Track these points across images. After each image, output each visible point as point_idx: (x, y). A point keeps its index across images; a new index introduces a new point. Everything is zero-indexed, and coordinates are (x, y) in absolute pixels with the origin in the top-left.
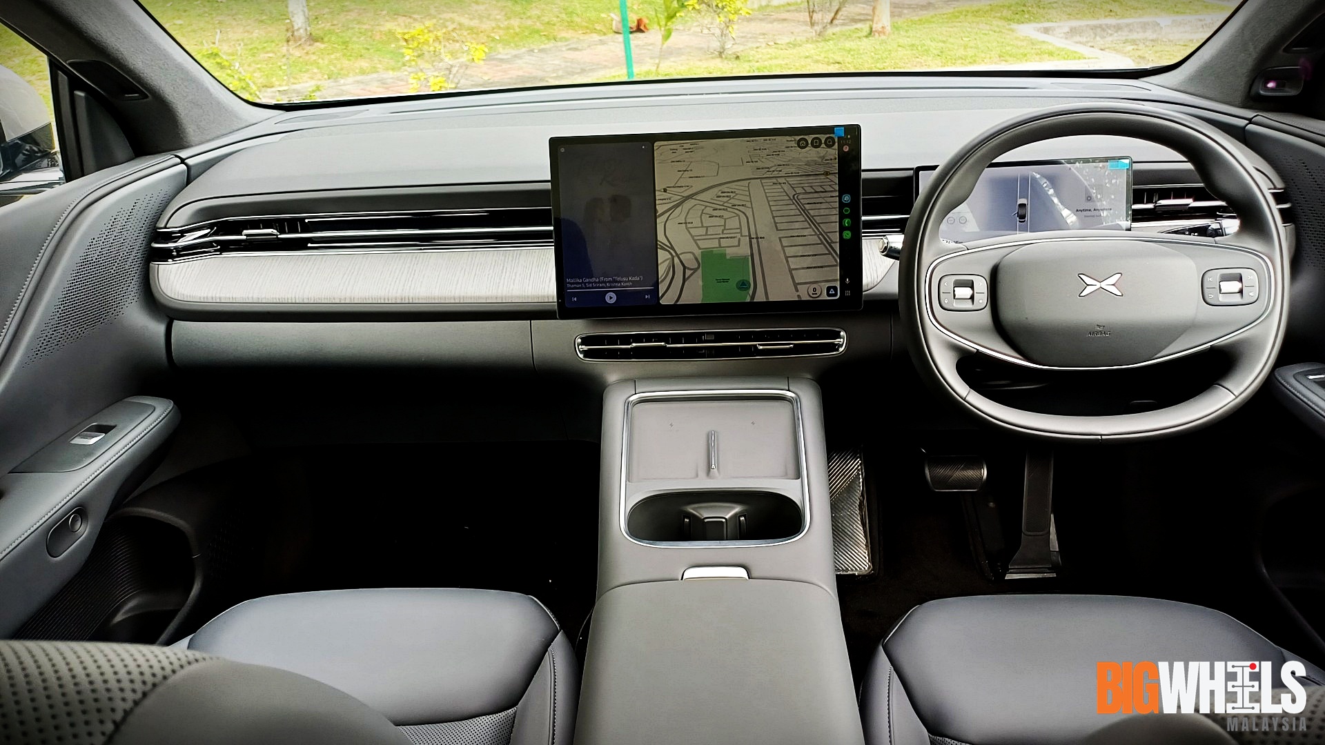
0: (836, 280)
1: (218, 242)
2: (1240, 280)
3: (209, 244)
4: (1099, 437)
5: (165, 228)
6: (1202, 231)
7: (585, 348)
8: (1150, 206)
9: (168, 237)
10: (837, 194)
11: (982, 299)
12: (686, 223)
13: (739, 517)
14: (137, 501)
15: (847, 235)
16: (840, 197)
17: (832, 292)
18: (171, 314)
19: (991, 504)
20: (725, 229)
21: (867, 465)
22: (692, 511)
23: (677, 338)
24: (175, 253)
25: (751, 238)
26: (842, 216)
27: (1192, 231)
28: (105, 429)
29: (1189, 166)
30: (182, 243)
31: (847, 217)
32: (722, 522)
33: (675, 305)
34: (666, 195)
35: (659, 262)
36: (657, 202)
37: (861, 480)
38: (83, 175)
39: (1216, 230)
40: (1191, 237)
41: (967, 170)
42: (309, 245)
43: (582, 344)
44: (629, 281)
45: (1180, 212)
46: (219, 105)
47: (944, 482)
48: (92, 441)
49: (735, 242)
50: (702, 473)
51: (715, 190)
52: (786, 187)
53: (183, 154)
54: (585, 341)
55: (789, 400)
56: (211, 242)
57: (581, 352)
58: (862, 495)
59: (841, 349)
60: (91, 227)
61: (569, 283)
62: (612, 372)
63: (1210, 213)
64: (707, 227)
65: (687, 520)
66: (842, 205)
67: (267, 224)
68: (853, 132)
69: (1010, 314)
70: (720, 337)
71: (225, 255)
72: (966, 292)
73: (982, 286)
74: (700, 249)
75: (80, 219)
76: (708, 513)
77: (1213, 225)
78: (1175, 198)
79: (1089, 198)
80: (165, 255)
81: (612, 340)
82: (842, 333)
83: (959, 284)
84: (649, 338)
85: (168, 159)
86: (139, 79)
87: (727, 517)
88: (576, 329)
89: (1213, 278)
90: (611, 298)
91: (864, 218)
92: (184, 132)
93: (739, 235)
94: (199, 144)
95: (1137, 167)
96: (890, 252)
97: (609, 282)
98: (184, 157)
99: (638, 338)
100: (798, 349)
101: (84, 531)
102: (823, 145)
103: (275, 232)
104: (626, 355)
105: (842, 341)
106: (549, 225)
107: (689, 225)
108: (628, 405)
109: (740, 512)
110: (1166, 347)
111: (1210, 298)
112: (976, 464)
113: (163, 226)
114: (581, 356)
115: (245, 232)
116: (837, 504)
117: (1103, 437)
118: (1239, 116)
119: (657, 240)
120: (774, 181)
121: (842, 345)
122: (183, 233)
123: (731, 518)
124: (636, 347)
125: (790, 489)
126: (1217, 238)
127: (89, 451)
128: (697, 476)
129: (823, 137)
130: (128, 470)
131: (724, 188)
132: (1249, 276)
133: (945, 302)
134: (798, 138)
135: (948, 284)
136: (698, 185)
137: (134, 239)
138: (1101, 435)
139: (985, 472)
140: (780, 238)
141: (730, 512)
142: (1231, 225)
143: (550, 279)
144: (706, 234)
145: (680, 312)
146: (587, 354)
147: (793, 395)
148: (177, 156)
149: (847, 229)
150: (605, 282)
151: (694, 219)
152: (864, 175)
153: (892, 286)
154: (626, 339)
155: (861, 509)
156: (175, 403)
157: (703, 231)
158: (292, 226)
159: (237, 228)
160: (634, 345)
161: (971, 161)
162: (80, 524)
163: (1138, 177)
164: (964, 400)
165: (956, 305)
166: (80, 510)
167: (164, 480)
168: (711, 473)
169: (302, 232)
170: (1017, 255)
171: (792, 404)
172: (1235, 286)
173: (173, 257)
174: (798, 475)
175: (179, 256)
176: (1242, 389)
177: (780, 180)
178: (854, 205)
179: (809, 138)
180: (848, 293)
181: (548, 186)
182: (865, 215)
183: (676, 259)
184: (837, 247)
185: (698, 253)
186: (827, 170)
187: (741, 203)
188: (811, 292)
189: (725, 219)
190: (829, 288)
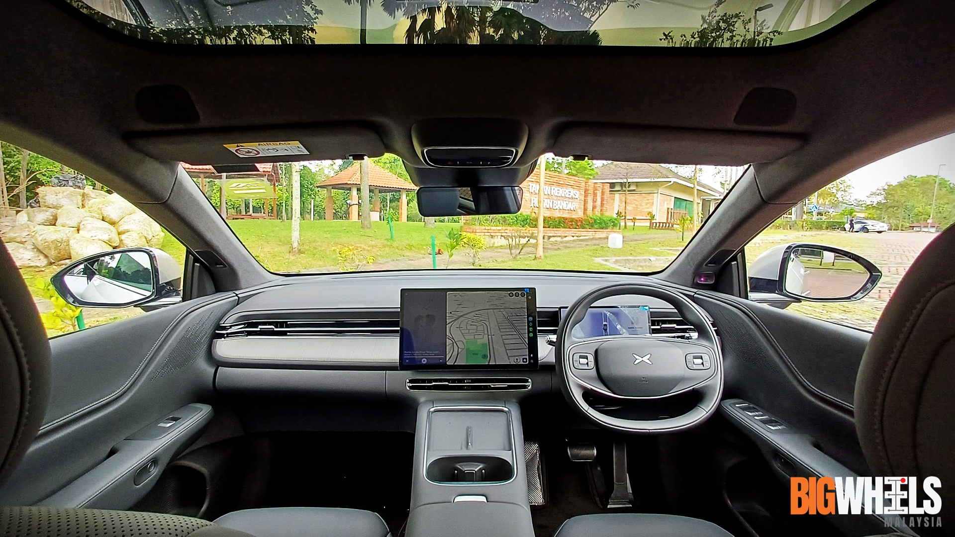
0: (526, 355)
1: (246, 331)
2: (702, 359)
3: (242, 332)
4: (648, 431)
5: (224, 323)
6: (683, 337)
7: (411, 385)
8: (659, 327)
9: (224, 328)
10: (526, 317)
11: (592, 364)
12: (459, 328)
13: (482, 470)
14: (184, 458)
15: (531, 335)
16: (528, 318)
17: (525, 360)
18: (218, 363)
19: (599, 469)
20: (477, 331)
21: (540, 446)
22: (459, 467)
23: (453, 381)
24: (226, 336)
25: (488, 335)
26: (529, 326)
27: (678, 337)
28: (175, 419)
29: (676, 311)
30: (229, 331)
31: (531, 327)
32: (473, 473)
33: (454, 365)
34: (451, 315)
35: (447, 344)
36: (447, 318)
37: (538, 455)
38: (191, 299)
39: (688, 337)
40: (678, 339)
41: (582, 307)
42: (288, 334)
43: (409, 383)
44: (433, 353)
45: (672, 330)
46: (257, 273)
47: (577, 457)
48: (169, 425)
49: (481, 337)
50: (464, 448)
51: (473, 314)
52: (504, 313)
53: (237, 292)
54: (411, 381)
55: (505, 412)
56: (243, 331)
57: (408, 387)
58: (539, 463)
59: (530, 388)
60: (190, 322)
61: (405, 353)
62: (422, 396)
63: (684, 331)
64: (469, 330)
65: (456, 472)
66: (529, 322)
67: (270, 324)
68: (532, 291)
69: (603, 372)
70: (473, 381)
71: (249, 337)
72: (584, 361)
73: (591, 358)
74: (465, 339)
75: (185, 318)
76: (466, 468)
77: (687, 335)
78: (669, 324)
79: (632, 323)
80: (221, 336)
81: (423, 381)
82: (530, 380)
83: (581, 357)
84: (441, 380)
85: (231, 294)
86: (224, 259)
87: (476, 470)
88: (408, 375)
89: (689, 357)
90: (424, 361)
92: (240, 282)
93: (483, 334)
94: (245, 289)
95: (651, 310)
96: (550, 343)
97: (424, 354)
98: (237, 293)
99: (436, 380)
100: (509, 387)
101: (155, 472)
102: (520, 296)
103: (273, 327)
104: (429, 388)
105: (529, 384)
106: (399, 327)
107: (461, 329)
108: (429, 412)
109: (482, 467)
110: (672, 389)
111: (689, 366)
112: (590, 447)
113: (222, 323)
114: (408, 389)
115: (260, 327)
116: (529, 465)
117: (650, 431)
118: (692, 291)
119: (446, 335)
120: (499, 310)
121: (529, 386)
122: (231, 327)
123: (478, 470)
124: (435, 385)
125: (506, 456)
126: (689, 340)
127: (165, 430)
128: (461, 449)
129: (520, 293)
130: (183, 440)
131: (477, 313)
132: (705, 357)
133: (576, 365)
134: (509, 292)
135: (577, 357)
136: (465, 311)
137: (208, 330)
138: (649, 430)
139: (595, 452)
140: (501, 335)
141: (477, 468)
142: (695, 335)
143: (396, 352)
144: (469, 333)
145: (454, 368)
146: (411, 388)
147: (507, 410)
148: (234, 293)
149: (531, 332)
150: (422, 354)
151: (463, 326)
152: (538, 310)
153: (552, 359)
154: (430, 381)
155: (538, 470)
156: (212, 407)
157: (467, 331)
158: (282, 325)
159: (255, 325)
160: (434, 383)
161: (583, 304)
162: (153, 467)
163: (652, 314)
164: (587, 412)
165: (581, 367)
166: (154, 461)
167: (200, 446)
168: (469, 448)
169: (286, 327)
170: (605, 345)
171: (507, 414)
172: (700, 361)
173: (224, 338)
174: (511, 449)
175: (227, 337)
176: (709, 409)
177: (502, 310)
178: (534, 321)
179: (514, 293)
180: (532, 361)
181: (399, 310)
182: (538, 327)
183: (455, 344)
184: (527, 340)
185: (464, 341)
186: (522, 306)
187: (484, 319)
188: (516, 361)
189: (477, 327)
190: (523, 359)
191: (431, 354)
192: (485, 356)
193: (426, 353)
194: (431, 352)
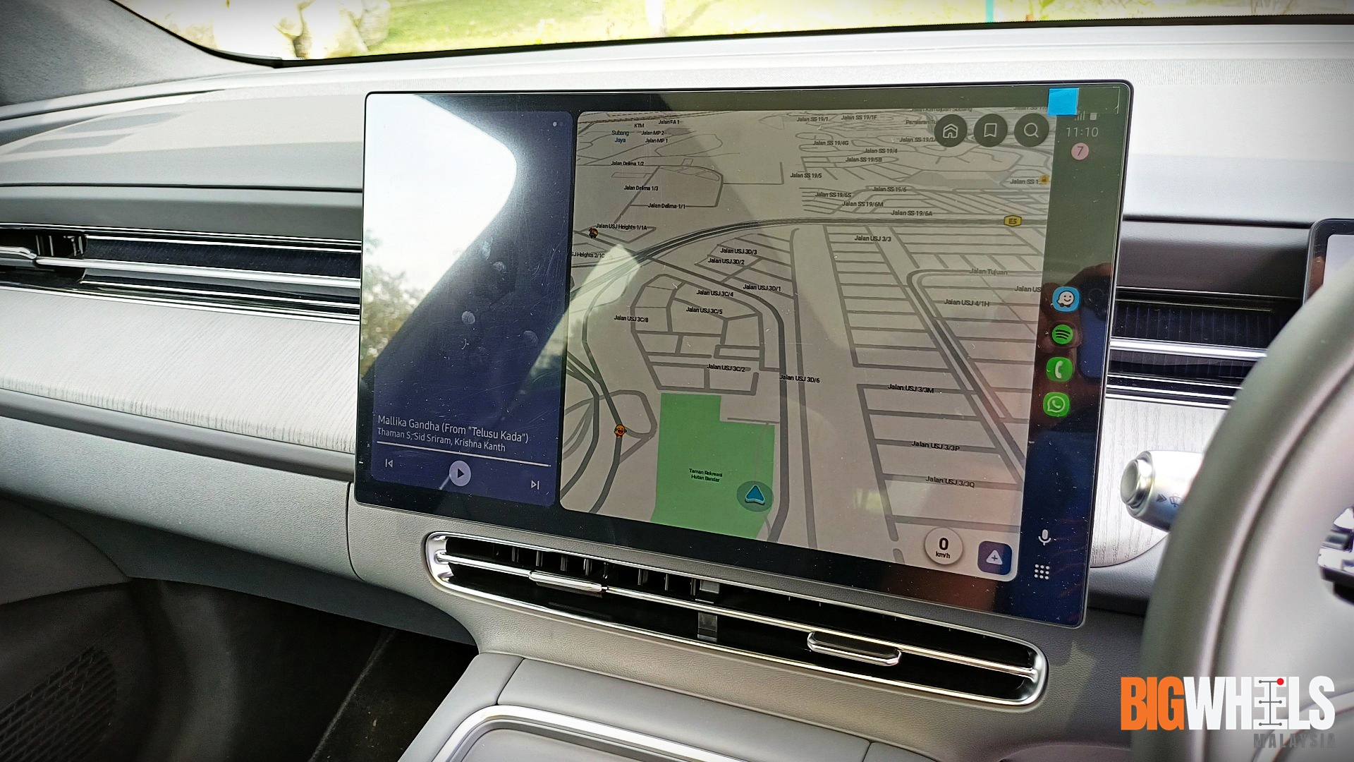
0: (1008, 528)
12: (631, 319)
20: (722, 345)
25: (784, 377)
33: (593, 515)
34: (594, 245)
36: (573, 260)
44: (500, 441)
49: (745, 382)
51: (709, 243)
52: (890, 250)
61: (382, 425)
64: (681, 335)
68: (1108, 104)
74: (659, 387)
82: (1039, 655)
90: (462, 475)
91: (1117, 344)
93: (755, 366)
97: (460, 436)
102: (1011, 139)
107: (640, 326)
119: (564, 352)
120: (862, 230)
129: (1012, 116)
131: (730, 240)
134: (938, 115)
136: (669, 227)
140: (861, 388)
144: (677, 353)
150: (452, 436)
151: (653, 310)
152: (1129, 231)
157: (670, 343)
177: (878, 230)
178: (1090, 309)
179: (972, 117)
180: (1042, 572)
182: (1119, 333)
183: (603, 403)
184: (1022, 436)
185: (655, 397)
186: (1016, 210)
187: (769, 282)
188: (933, 548)
189: (726, 320)
190: (986, 548)
191: (492, 441)
192: (755, 495)
193: (470, 436)
194: (490, 435)
